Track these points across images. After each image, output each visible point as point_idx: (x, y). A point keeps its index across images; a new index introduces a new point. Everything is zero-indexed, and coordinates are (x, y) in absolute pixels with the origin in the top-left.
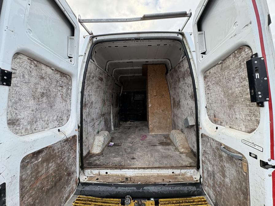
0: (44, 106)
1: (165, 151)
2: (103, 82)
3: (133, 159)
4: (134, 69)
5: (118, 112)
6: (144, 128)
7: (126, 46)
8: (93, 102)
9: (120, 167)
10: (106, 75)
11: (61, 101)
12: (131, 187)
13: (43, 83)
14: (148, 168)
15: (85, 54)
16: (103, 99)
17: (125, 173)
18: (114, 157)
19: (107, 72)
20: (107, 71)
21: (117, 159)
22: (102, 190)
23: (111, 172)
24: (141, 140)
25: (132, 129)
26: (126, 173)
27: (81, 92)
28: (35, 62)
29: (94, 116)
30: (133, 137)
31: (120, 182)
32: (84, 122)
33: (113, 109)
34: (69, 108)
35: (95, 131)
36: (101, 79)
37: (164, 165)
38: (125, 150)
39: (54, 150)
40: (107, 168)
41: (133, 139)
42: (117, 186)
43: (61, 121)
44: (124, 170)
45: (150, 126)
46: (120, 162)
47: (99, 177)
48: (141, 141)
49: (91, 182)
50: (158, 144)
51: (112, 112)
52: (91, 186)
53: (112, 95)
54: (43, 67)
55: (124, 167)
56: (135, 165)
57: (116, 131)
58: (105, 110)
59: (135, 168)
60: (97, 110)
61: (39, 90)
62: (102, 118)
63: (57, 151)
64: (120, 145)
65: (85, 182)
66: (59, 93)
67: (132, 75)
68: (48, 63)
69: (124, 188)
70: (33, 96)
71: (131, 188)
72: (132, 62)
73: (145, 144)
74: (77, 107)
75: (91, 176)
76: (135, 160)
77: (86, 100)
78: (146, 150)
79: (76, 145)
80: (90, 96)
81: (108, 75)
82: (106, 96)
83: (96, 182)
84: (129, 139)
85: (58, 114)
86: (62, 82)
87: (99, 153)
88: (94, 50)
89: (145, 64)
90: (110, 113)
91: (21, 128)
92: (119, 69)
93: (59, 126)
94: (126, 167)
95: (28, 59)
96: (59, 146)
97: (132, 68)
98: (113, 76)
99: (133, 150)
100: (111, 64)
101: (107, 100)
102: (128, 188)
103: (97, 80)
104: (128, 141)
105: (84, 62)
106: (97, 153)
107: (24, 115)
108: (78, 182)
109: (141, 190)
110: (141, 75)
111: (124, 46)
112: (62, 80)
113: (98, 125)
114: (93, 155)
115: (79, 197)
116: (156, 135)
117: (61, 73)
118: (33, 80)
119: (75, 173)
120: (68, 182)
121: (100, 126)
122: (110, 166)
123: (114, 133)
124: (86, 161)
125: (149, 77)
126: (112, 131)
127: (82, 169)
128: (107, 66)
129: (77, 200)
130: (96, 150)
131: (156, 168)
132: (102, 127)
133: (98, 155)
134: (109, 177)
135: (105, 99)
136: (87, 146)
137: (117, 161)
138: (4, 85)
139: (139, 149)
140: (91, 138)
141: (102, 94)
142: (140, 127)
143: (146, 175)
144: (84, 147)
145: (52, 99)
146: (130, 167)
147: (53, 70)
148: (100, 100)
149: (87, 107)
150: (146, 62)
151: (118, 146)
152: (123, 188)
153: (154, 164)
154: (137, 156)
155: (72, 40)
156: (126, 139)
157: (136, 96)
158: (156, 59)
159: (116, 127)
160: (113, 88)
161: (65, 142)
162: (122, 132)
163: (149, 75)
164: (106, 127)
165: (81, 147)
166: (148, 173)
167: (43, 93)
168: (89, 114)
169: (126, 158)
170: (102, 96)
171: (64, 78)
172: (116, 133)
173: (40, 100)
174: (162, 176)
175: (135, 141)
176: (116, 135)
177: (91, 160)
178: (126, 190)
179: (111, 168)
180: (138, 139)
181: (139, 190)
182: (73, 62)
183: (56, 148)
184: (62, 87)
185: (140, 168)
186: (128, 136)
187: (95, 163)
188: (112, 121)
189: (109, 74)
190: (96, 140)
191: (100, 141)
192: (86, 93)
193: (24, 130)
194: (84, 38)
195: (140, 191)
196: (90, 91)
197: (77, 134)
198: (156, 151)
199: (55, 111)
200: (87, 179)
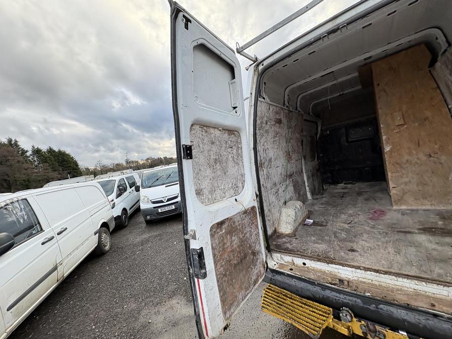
0: (219, 173)
1: (440, 248)
2: (282, 125)
3: (353, 251)
4: (340, 83)
5: (317, 168)
6: (379, 195)
7: (315, 52)
8: (271, 159)
9: (327, 259)
10: (287, 111)
11: (233, 165)
12: (352, 296)
13: (214, 149)
14: (386, 273)
15: (251, 94)
16: (286, 152)
17: (336, 270)
18: (314, 243)
19: (287, 107)
20: (288, 105)
21: (321, 247)
22: (300, 286)
23: (310, 264)
24: (371, 219)
25: (349, 198)
26: (340, 271)
27: (254, 148)
28: (205, 128)
29: (276, 179)
30: (350, 212)
31: (328, 283)
32: (262, 189)
33: (306, 163)
34: (243, 171)
35: (279, 201)
36: (279, 122)
37: (435, 276)
38: (335, 233)
39: (234, 222)
40: (303, 256)
41: (351, 216)
42: (324, 288)
43: (237, 189)
44: (334, 266)
45: (393, 192)
46: (326, 252)
47: (293, 267)
48: (369, 221)
49: (282, 271)
50: (417, 231)
51: (306, 169)
52: (283, 277)
53: (302, 142)
54: (212, 130)
55: (334, 261)
56: (357, 261)
57: (315, 201)
58: (292, 168)
59: (358, 268)
60: (279, 170)
61: (212, 157)
62: (288, 180)
63: (237, 224)
64: (325, 224)
65: (274, 268)
66: (230, 156)
67: (338, 94)
68: (216, 125)
69: (338, 295)
70: (209, 164)
71: (351, 298)
72: (333, 72)
73: (380, 227)
74: (251, 169)
75: (281, 262)
76: (357, 254)
77: (262, 158)
78: (383, 239)
79: (257, 218)
80: (266, 150)
81: (290, 111)
82: (290, 144)
83: (289, 273)
84: (343, 216)
85: (232, 181)
86: (231, 141)
87: (290, 234)
88: (262, 82)
89: (366, 64)
90: (302, 171)
91: (205, 198)
92: (309, 92)
93: (236, 195)
94: (337, 261)
95: (200, 127)
96: (239, 218)
97: (335, 82)
98: (299, 109)
99: (352, 235)
100: (292, 91)
101: (294, 151)
102: (345, 296)
103: (272, 125)
104: (341, 219)
105: (251, 106)
106: (287, 233)
107: (205, 185)
108: (266, 266)
109: (373, 307)
110: (360, 87)
111: (309, 54)
112: (231, 140)
113: (284, 191)
114: (281, 236)
115: (269, 286)
116: (412, 210)
117: (229, 130)
118: (206, 147)
119: (260, 254)
120: (254, 262)
121: (287, 193)
122: (309, 254)
123: (313, 205)
124: (272, 242)
125: (377, 90)
126: (310, 201)
127: (268, 252)
128: (286, 97)
129: (268, 288)
130: (286, 228)
131: (408, 276)
132: (291, 194)
133: (288, 235)
134: (309, 270)
135: (290, 150)
136: (272, 222)
137: (321, 249)
138: (188, 159)
139: (365, 236)
140: (275, 211)
141: (284, 144)
142: (368, 193)
143: (384, 284)
144: (267, 223)
145: (224, 164)
146: (347, 263)
147: (220, 130)
148: (281, 153)
149: (264, 167)
150: (365, 59)
151: (322, 225)
152: (334, 293)
153: (404, 269)
154: (360, 247)
155: (233, 84)
156: (336, 216)
157: (352, 132)
158: (393, 44)
159: (317, 195)
160: (301, 129)
161: (243, 214)
162: (327, 203)
163: (378, 84)
164: (297, 195)
165: (263, 222)
166: (389, 281)
167: (216, 159)
168: (268, 177)
169: (338, 248)
170: (284, 147)
171: (233, 136)
172: (316, 204)
173: (215, 167)
174: (428, 297)
175: (356, 220)
176: (316, 208)
177: (279, 242)
178: (340, 298)
179: (311, 258)
180: (362, 218)
181: (368, 307)
182: (238, 113)
183: (236, 220)
184: (231, 148)
185: (366, 269)
186: (341, 209)
187: (286, 246)
188: (306, 184)
189: (291, 109)
190: (284, 214)
191: (289, 216)
192: (259, 148)
193: (207, 199)
194: (247, 70)
195: (370, 308)
196: (266, 144)
197: (256, 204)
198: (410, 244)
199: (229, 178)
200: (277, 266)
